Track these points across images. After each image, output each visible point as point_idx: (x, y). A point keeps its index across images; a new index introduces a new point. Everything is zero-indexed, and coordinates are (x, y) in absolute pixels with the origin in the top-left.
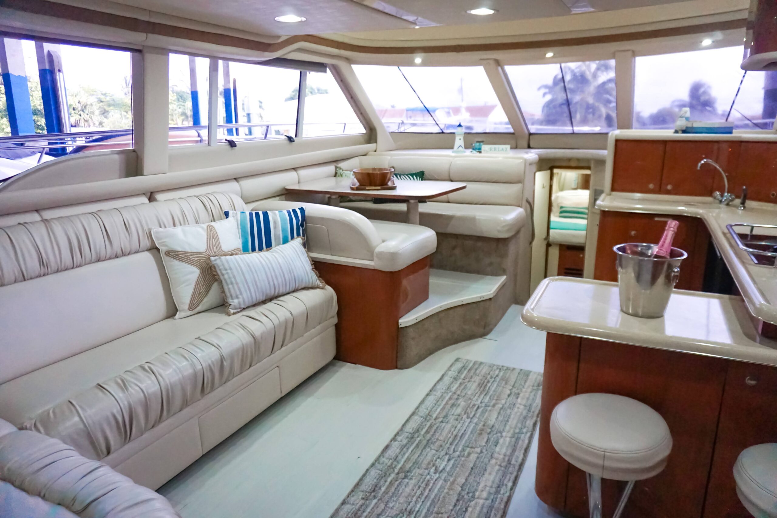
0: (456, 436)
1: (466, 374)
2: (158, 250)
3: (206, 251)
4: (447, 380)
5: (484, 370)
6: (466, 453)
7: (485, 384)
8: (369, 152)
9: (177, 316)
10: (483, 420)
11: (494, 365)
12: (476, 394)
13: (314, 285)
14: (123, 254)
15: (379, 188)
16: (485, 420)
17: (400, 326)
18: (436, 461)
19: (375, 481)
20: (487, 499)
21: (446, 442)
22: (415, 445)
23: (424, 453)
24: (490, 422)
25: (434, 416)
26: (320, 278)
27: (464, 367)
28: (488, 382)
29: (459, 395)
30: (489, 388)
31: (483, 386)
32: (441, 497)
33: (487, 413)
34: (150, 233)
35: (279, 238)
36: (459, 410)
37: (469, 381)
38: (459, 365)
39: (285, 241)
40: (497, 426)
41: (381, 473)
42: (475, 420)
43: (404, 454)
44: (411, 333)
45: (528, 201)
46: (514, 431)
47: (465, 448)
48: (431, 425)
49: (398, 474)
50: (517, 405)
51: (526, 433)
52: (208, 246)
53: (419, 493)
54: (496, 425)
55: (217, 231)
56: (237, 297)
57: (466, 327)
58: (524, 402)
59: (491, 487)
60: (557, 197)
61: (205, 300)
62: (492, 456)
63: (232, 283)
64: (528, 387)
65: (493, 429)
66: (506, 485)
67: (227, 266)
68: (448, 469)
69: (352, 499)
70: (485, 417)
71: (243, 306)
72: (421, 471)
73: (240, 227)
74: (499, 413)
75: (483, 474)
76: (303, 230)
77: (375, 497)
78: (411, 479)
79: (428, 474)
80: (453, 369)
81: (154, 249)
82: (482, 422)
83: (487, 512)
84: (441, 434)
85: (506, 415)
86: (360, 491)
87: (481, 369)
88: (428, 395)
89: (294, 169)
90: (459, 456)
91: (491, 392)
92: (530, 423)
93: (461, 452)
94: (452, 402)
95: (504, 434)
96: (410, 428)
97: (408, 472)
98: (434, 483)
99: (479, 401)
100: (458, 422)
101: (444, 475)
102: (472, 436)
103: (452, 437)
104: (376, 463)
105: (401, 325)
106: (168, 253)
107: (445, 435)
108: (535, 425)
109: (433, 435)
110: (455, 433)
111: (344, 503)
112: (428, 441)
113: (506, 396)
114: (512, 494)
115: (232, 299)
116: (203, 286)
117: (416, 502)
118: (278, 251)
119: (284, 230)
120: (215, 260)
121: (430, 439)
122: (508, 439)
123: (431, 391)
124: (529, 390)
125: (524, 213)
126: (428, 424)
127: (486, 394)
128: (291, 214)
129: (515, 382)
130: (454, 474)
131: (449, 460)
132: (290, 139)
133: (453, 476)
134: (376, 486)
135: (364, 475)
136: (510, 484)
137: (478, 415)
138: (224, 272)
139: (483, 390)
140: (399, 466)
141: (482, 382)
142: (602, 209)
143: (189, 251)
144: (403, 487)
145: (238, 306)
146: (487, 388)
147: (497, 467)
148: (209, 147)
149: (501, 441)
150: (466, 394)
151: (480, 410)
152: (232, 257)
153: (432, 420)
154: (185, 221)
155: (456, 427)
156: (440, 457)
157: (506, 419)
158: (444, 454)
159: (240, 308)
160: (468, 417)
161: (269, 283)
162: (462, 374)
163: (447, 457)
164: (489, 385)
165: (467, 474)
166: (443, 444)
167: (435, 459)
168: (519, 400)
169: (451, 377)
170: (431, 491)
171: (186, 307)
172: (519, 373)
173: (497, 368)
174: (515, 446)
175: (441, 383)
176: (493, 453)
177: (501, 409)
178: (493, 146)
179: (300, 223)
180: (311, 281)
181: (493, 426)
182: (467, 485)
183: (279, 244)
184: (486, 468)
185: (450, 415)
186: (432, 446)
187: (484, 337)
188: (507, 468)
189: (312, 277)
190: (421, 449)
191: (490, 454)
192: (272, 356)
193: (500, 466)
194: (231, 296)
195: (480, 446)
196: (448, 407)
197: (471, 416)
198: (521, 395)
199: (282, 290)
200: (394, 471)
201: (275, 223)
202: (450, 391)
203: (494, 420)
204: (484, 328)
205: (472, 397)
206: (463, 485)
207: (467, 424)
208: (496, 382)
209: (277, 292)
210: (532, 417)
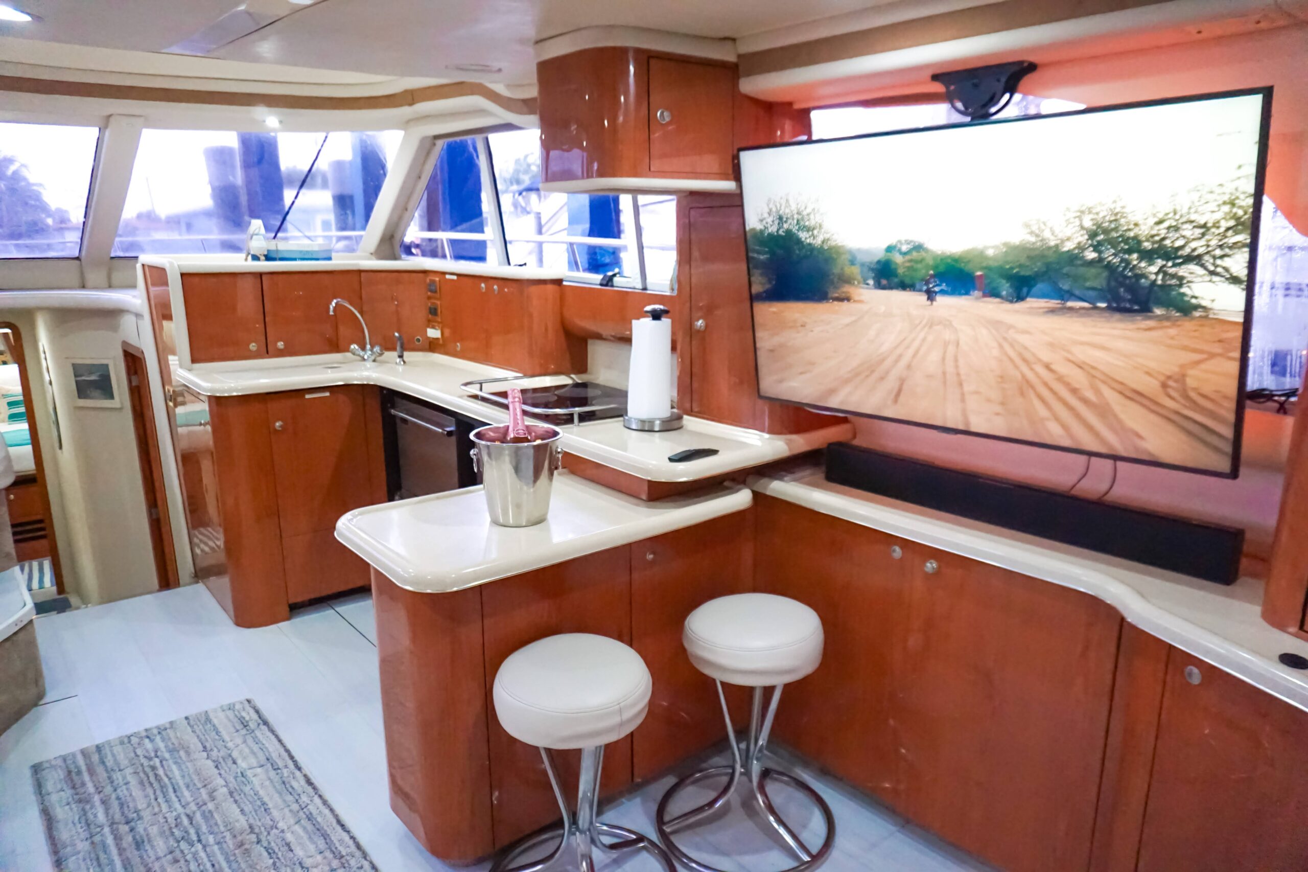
1: (94, 781)
4: (66, 812)
5: (119, 755)
7: (152, 775)
10: (222, 829)
11: (128, 737)
12: (157, 799)
16: (226, 826)
24: (237, 824)
27: (72, 773)
28: (154, 768)
29: (126, 822)
30: (169, 778)
31: (153, 781)
33: (216, 815)
37: (115, 789)
38: (54, 775)
40: (257, 823)
42: (211, 839)
46: (292, 811)
54: (251, 821)
64: (231, 736)
65: (257, 830)
70: (219, 822)
74: (237, 802)
80: (50, 789)
82: (225, 834)
85: (251, 798)
87: (110, 757)
91: (180, 780)
92: (299, 784)
94: (128, 840)
95: (281, 825)
99: (179, 807)
100: (182, 862)
102: (235, 865)
113: (215, 771)
122: (297, 828)
124: (239, 740)
127: (175, 789)
129: (201, 742)
137: (204, 829)
139: (163, 786)
141: (142, 775)
146: (165, 778)
150: (138, 812)
151: (199, 819)
157: (259, 803)
160: (191, 844)
162: (83, 785)
164: (161, 772)
168: (243, 764)
169: (68, 804)
173: (141, 738)
174: (319, 830)
175: (60, 827)
176: (300, 863)
177: (231, 793)
181: (251, 827)
185: (152, 863)
187: (41, 702)
188: (346, 865)
197: (194, 837)
198: (236, 754)
202: (102, 827)
203: (242, 819)
205: (157, 809)
207: (202, 854)
208: (167, 761)
210: (292, 774)
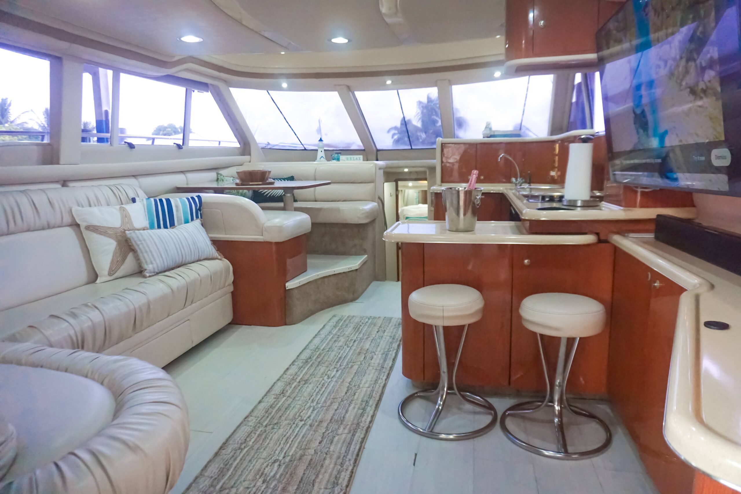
0: (340, 358)
1: (343, 323)
2: (78, 226)
3: (121, 226)
4: (328, 328)
5: (357, 320)
6: (350, 366)
7: (358, 327)
8: (244, 163)
9: (98, 281)
11: (364, 317)
12: (352, 333)
13: (214, 256)
14: (49, 227)
15: (261, 183)
16: (362, 346)
17: (287, 289)
18: (327, 372)
19: (282, 388)
20: (369, 387)
21: (333, 362)
22: (309, 365)
23: (318, 369)
24: (365, 347)
25: (322, 348)
26: (218, 252)
27: (340, 320)
28: (361, 326)
29: (339, 335)
30: (362, 329)
31: (357, 329)
32: (335, 390)
33: (362, 342)
34: (71, 211)
35: (181, 220)
36: (340, 344)
37: (345, 327)
38: (335, 319)
39: (187, 222)
40: (370, 349)
41: (286, 383)
42: (354, 348)
43: (302, 371)
44: (296, 293)
45: (379, 198)
46: (384, 351)
47: (348, 363)
48: (320, 353)
49: (299, 382)
50: (384, 337)
51: (393, 350)
52: (123, 223)
53: (317, 390)
55: (129, 212)
56: (152, 263)
57: (339, 293)
58: (390, 334)
59: (371, 381)
60: (403, 210)
61: (122, 267)
62: (369, 365)
63: (146, 252)
64: (392, 326)
65: (368, 351)
66: (382, 379)
67: (141, 238)
68: (337, 375)
69: (266, 400)
71: (157, 271)
72: (317, 379)
73: (146, 210)
74: (372, 342)
75: (364, 375)
76: (201, 214)
77: (284, 396)
78: (310, 384)
79: (323, 380)
80: (332, 321)
81: (75, 225)
82: (359, 348)
83: (370, 394)
84: (329, 357)
85: (376, 343)
86: (272, 395)
87: (353, 319)
88: (314, 338)
89: (182, 172)
90: (344, 368)
91: (363, 331)
92: (395, 345)
93: (346, 366)
94: (334, 339)
95: (377, 353)
96: (304, 356)
97: (307, 380)
98: (328, 384)
99: (355, 337)
100: (341, 350)
101: (334, 379)
102: (352, 356)
103: (338, 358)
104: (281, 379)
105: (287, 287)
106: (88, 228)
107: (331, 358)
108: (399, 346)
109: (322, 359)
110: (339, 356)
111: (260, 402)
112: (319, 362)
113: (376, 333)
114: (386, 382)
115: (147, 265)
116: (120, 255)
117: (317, 395)
118: (183, 228)
119: (185, 213)
120: (130, 234)
121: (321, 361)
122: (380, 356)
123: (316, 335)
124: (392, 328)
125: (377, 207)
126: (318, 353)
127: (360, 333)
128: (189, 200)
129: (381, 325)
130: (343, 377)
131: (337, 371)
132: (179, 147)
133: (342, 379)
134: (283, 390)
135: (273, 386)
136: (385, 378)
137: (355, 345)
138: (139, 243)
139: (357, 331)
140: (300, 378)
141: (356, 327)
142: (435, 192)
143: (106, 226)
144: (305, 388)
145: (152, 270)
146: (360, 330)
147: (374, 371)
148: (111, 147)
149: (375, 357)
150: (344, 334)
151: (356, 343)
152: (145, 231)
153: (320, 351)
154: (99, 203)
155: (339, 353)
156: (331, 370)
157: (377, 345)
158: (333, 368)
159: (154, 272)
160: (348, 347)
161: (178, 252)
162: (339, 323)
163: (335, 370)
164: (361, 328)
165: (352, 376)
166: (332, 363)
167: (326, 371)
168: (386, 334)
169: (331, 326)
170: (327, 388)
171: (106, 272)
172: (383, 319)
173: (367, 318)
174: (385, 358)
175: (324, 330)
177: (373, 339)
178: (349, 157)
179: (198, 208)
180: (211, 252)
181: (368, 349)
182: (353, 382)
183: (181, 224)
184: (365, 372)
185: (334, 347)
186: (323, 365)
187: (354, 301)
188: (381, 370)
189: (212, 250)
190: (315, 367)
191: (368, 364)
192: (185, 310)
193: (376, 370)
194: (146, 262)
195: (360, 361)
196: (331, 343)
197: (350, 346)
198: (387, 331)
199: (188, 259)
200: (296, 381)
201: (177, 207)
202: (332, 334)
203: (368, 346)
204: (353, 294)
205: (349, 336)
206: (350, 381)
207: (347, 350)
208: (367, 325)
209: (184, 259)
210: (397, 342)
